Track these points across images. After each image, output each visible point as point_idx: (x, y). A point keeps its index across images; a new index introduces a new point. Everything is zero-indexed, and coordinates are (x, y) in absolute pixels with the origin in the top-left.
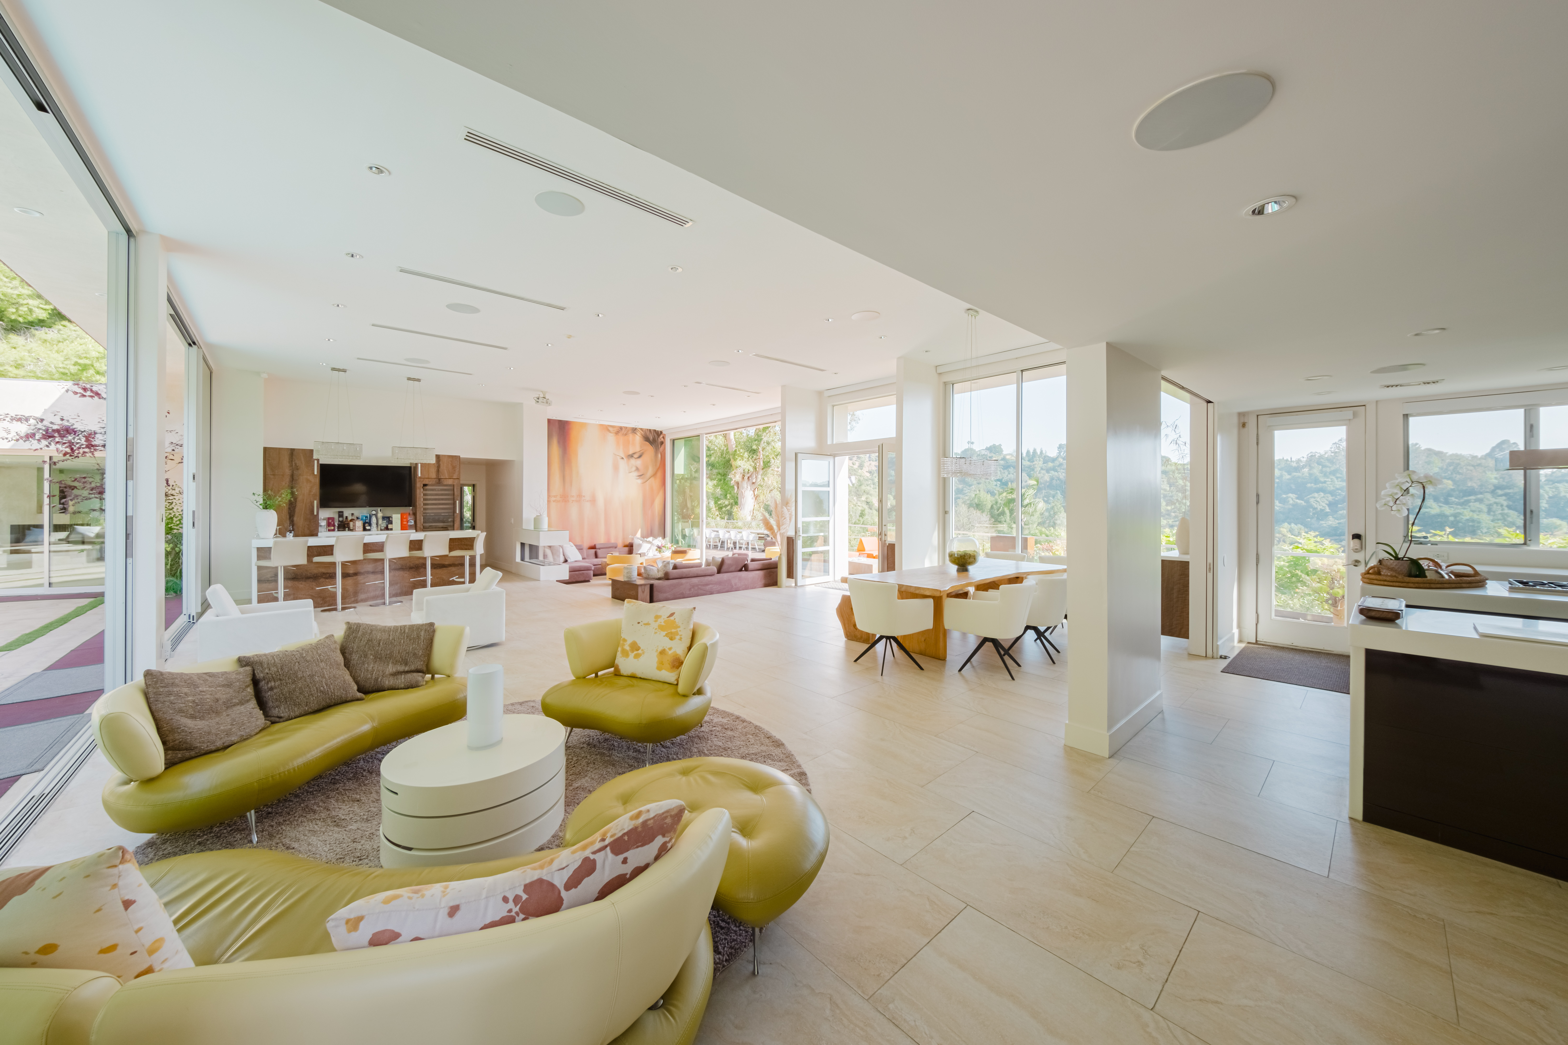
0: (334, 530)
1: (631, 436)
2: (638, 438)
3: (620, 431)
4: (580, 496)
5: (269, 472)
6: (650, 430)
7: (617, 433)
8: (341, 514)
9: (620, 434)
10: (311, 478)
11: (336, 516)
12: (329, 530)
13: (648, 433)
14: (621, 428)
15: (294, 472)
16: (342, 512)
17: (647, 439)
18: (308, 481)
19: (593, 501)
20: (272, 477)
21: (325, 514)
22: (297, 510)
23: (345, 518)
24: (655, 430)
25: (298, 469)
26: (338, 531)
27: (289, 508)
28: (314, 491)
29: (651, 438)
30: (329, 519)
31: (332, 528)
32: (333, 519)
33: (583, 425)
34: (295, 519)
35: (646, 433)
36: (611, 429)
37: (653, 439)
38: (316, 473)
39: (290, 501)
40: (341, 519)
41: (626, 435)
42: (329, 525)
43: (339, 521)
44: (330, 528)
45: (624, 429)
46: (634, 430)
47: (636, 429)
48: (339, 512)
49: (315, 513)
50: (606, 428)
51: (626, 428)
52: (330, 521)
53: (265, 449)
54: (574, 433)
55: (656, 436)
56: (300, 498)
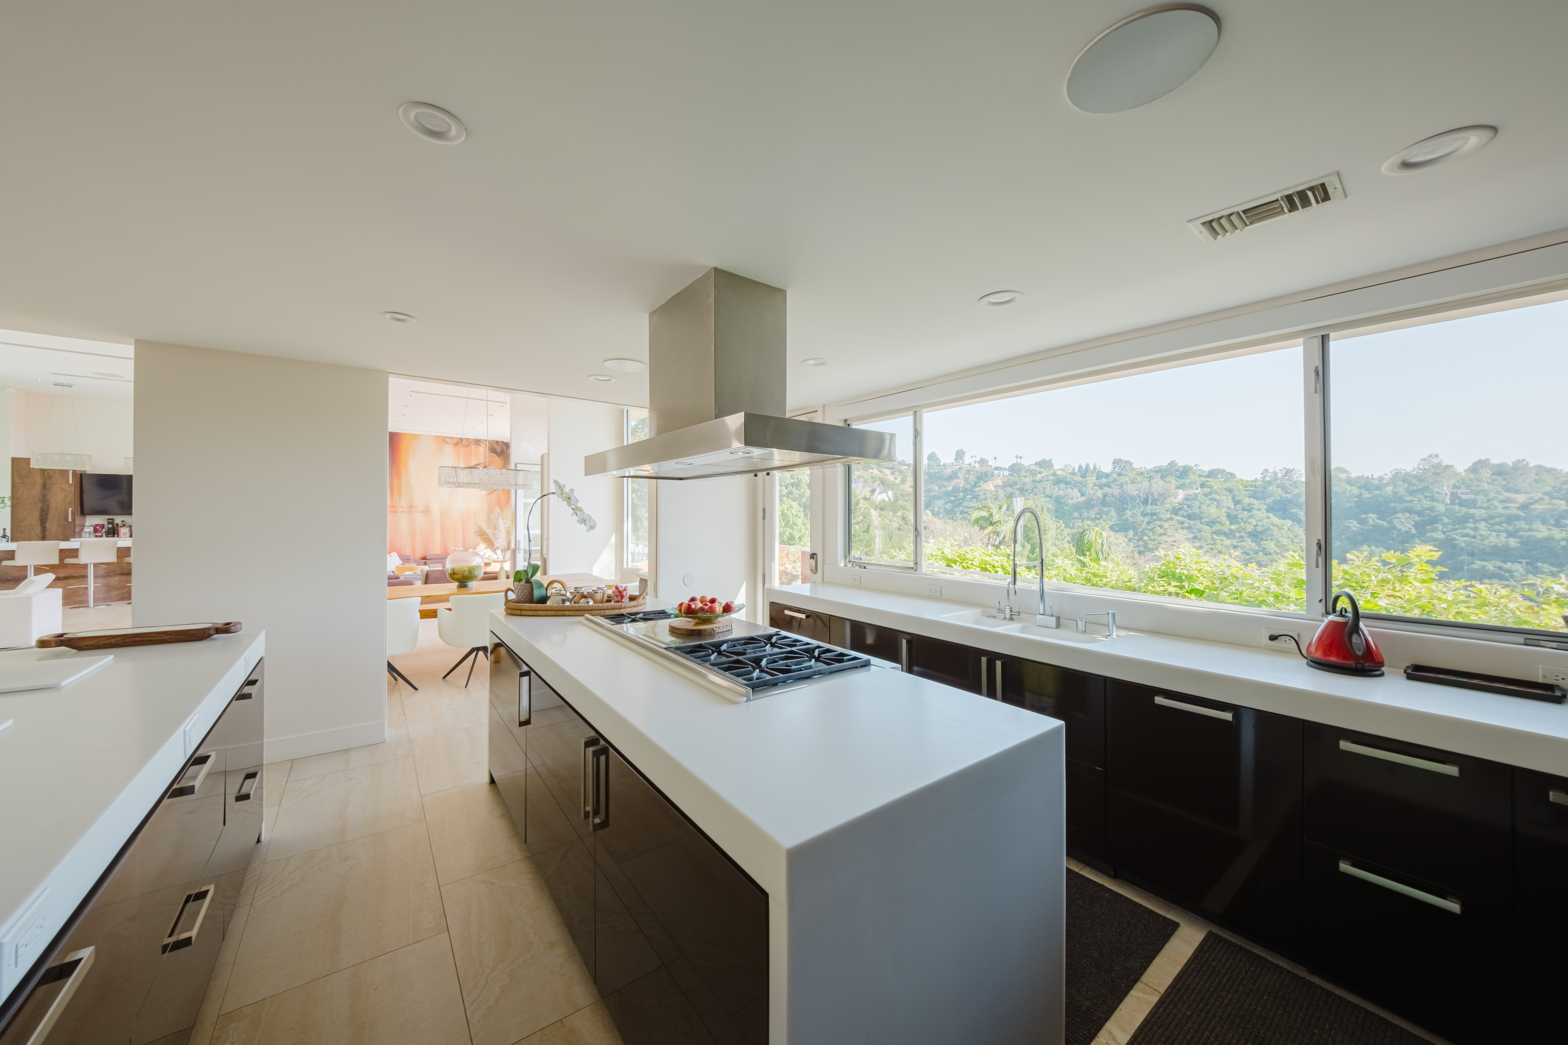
0: (101, 536)
1: (473, 448)
2: (482, 450)
3: (460, 442)
4: (411, 507)
5: (17, 480)
6: (497, 442)
7: (456, 444)
8: (111, 522)
9: (459, 446)
10: (66, 487)
11: (106, 523)
12: (96, 536)
13: (495, 445)
14: (461, 440)
15: (47, 481)
16: (113, 519)
17: (493, 450)
18: (62, 489)
19: (427, 512)
20: (20, 485)
21: (92, 521)
22: (50, 517)
23: (115, 525)
24: (503, 442)
25: (50, 478)
26: (106, 537)
27: (41, 515)
28: (69, 499)
29: (499, 450)
30: (97, 525)
31: (100, 534)
32: (103, 526)
33: (416, 437)
34: (47, 525)
35: (492, 444)
36: (448, 440)
37: (501, 450)
38: (71, 482)
39: (42, 508)
40: (110, 526)
41: (467, 446)
42: (96, 531)
43: (108, 528)
44: (97, 534)
45: (464, 441)
46: (477, 442)
47: (480, 440)
48: (108, 519)
49: (70, 520)
50: (444, 440)
51: (468, 439)
52: (98, 527)
53: (13, 459)
54: (404, 445)
55: (505, 448)
56: (53, 505)
